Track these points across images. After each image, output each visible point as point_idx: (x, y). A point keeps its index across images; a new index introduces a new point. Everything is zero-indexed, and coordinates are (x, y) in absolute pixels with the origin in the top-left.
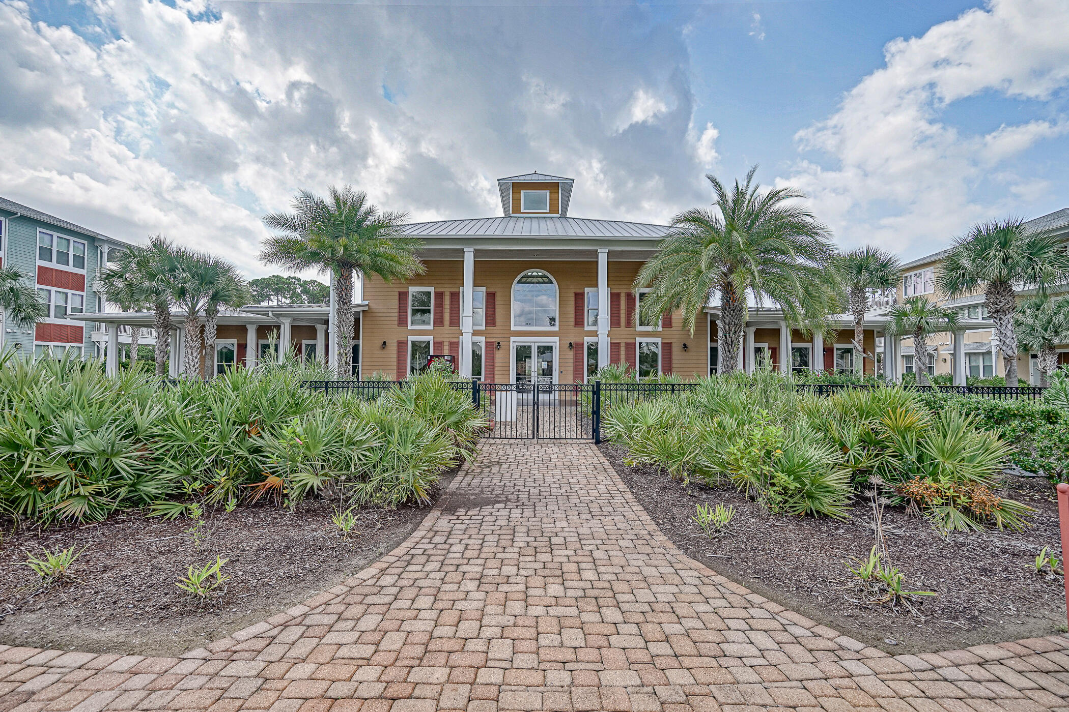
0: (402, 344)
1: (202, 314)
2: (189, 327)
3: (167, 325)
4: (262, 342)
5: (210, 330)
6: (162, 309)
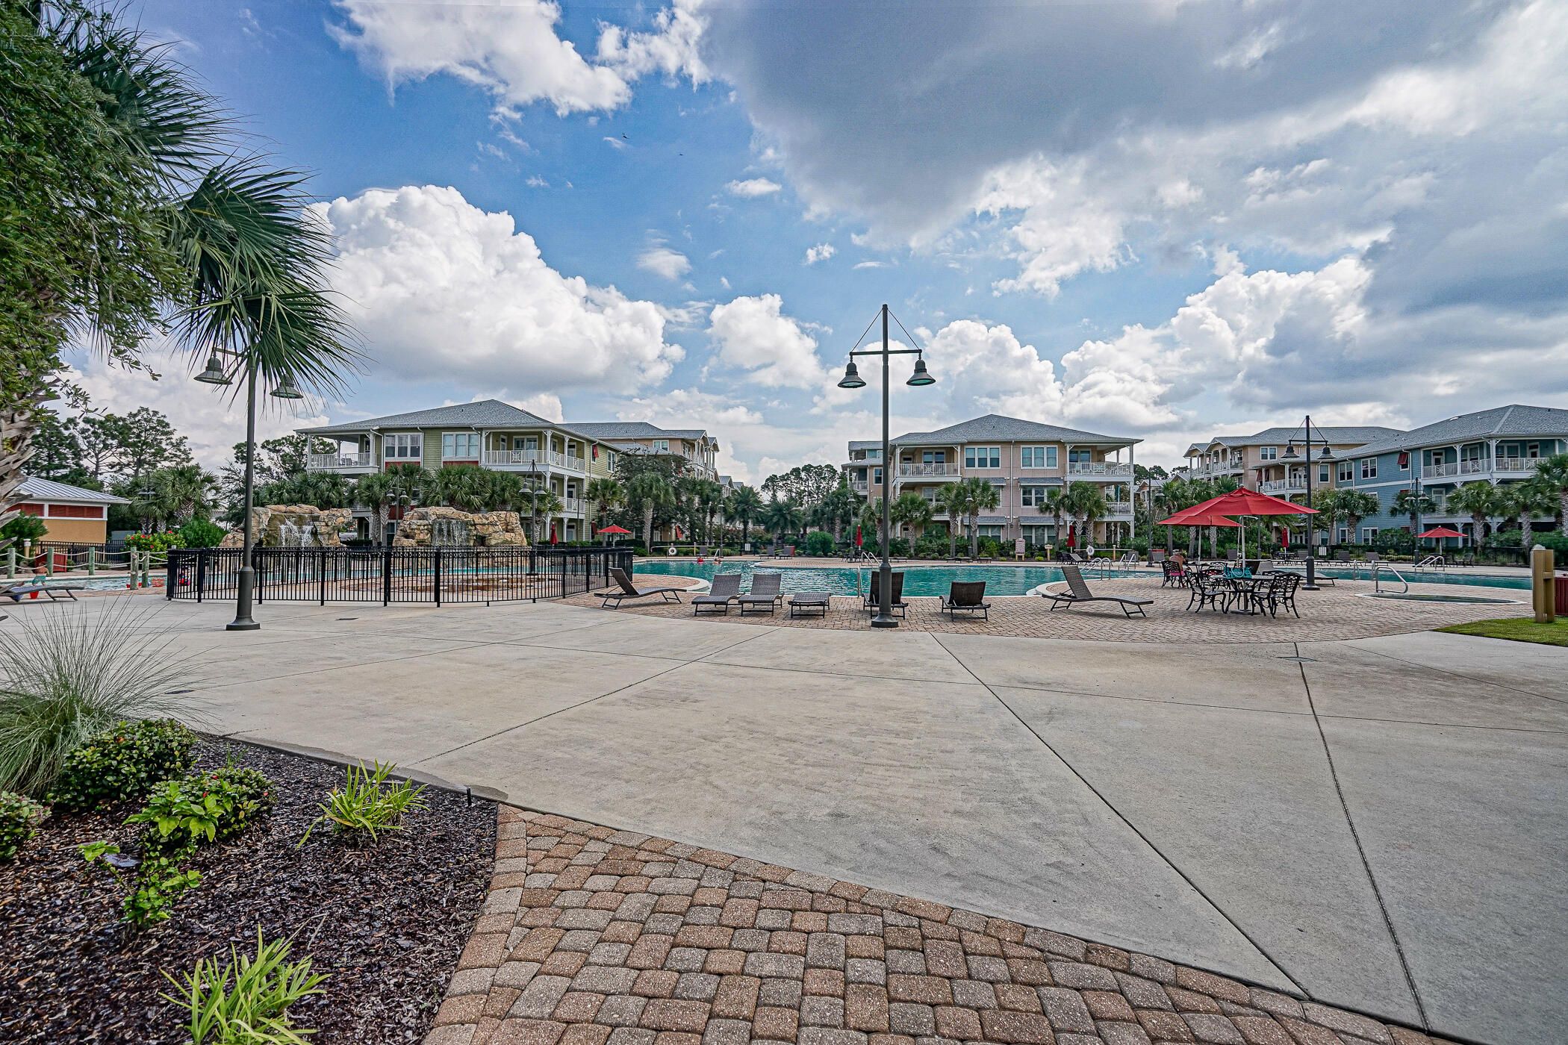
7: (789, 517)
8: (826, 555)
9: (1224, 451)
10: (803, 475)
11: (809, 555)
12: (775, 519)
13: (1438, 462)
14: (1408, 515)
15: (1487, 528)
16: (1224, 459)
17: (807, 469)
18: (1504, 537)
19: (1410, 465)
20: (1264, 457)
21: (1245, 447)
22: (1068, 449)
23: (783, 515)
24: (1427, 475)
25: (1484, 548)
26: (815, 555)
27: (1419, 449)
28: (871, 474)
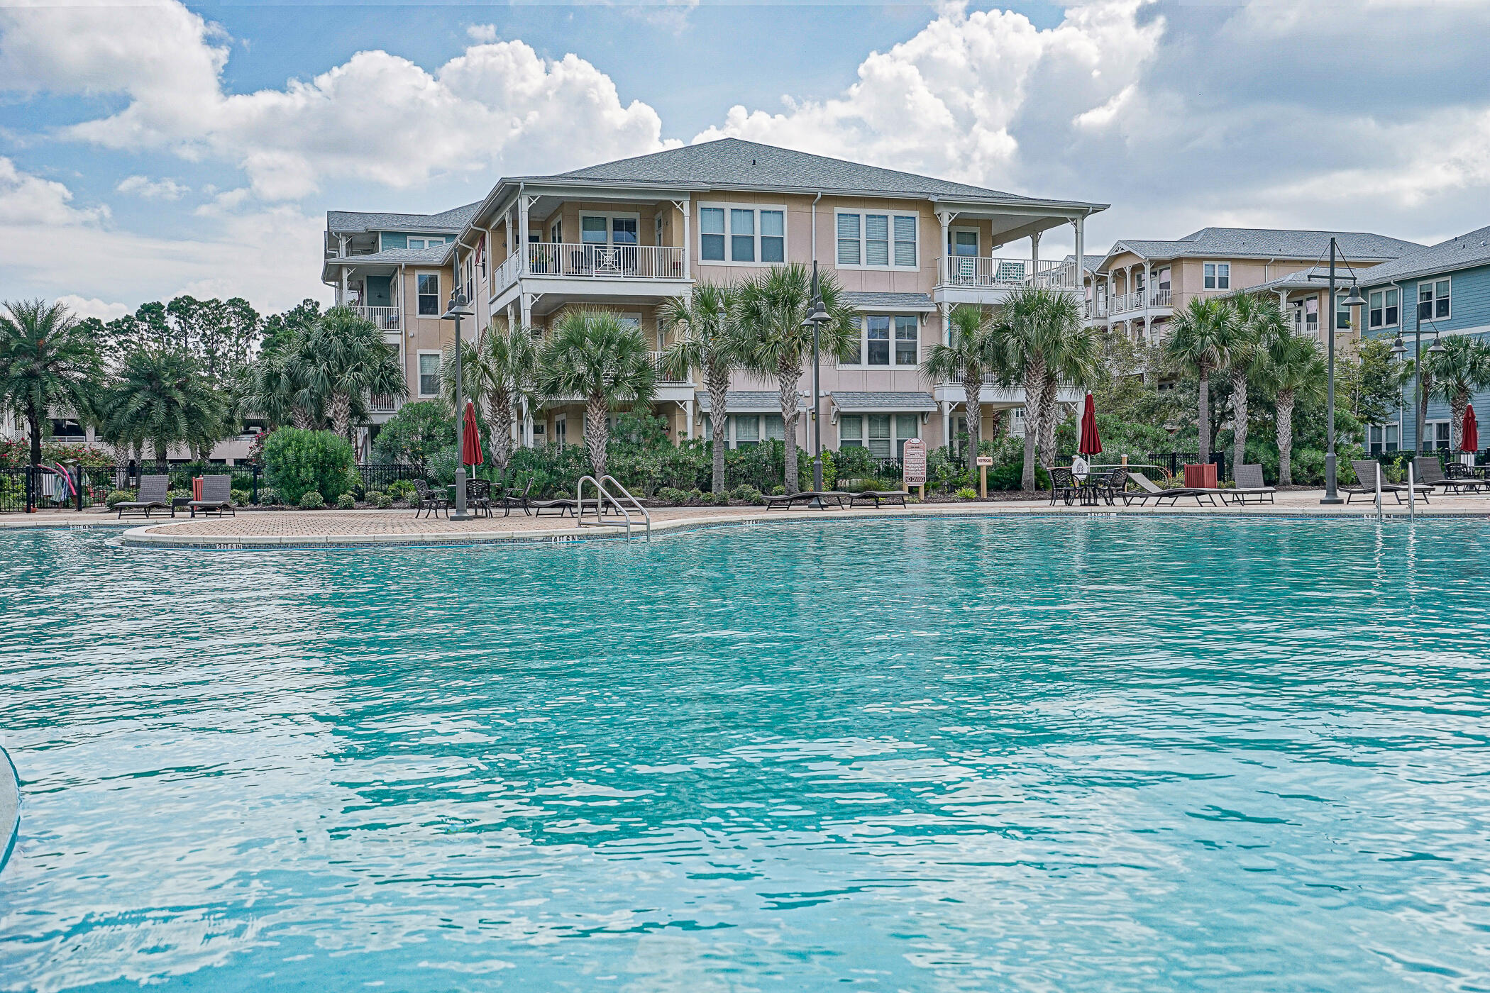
7: (180, 397)
8: (331, 501)
10: (171, 321)
11: (274, 504)
12: (136, 404)
17: (183, 307)
20: (1209, 283)
22: (945, 221)
23: (161, 393)
26: (295, 503)
28: (407, 290)
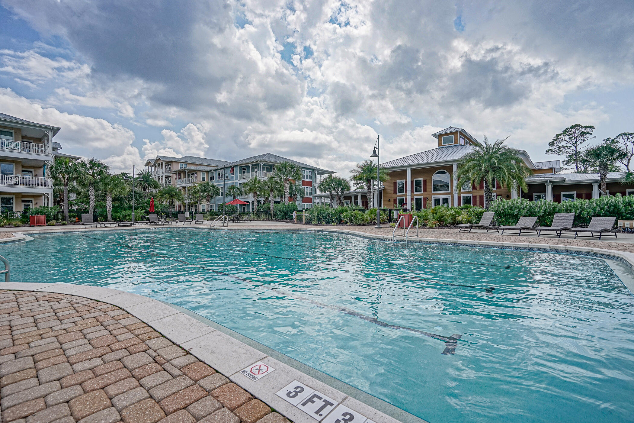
0: (395, 200)
1: (340, 193)
2: (337, 197)
3: (332, 197)
4: (356, 201)
5: (342, 198)
6: (331, 193)
9: (162, 163)
13: (244, 172)
14: (233, 197)
15: (259, 202)
16: (162, 168)
18: (265, 206)
19: (234, 174)
21: (172, 162)
24: (241, 178)
25: (257, 211)
27: (237, 166)
